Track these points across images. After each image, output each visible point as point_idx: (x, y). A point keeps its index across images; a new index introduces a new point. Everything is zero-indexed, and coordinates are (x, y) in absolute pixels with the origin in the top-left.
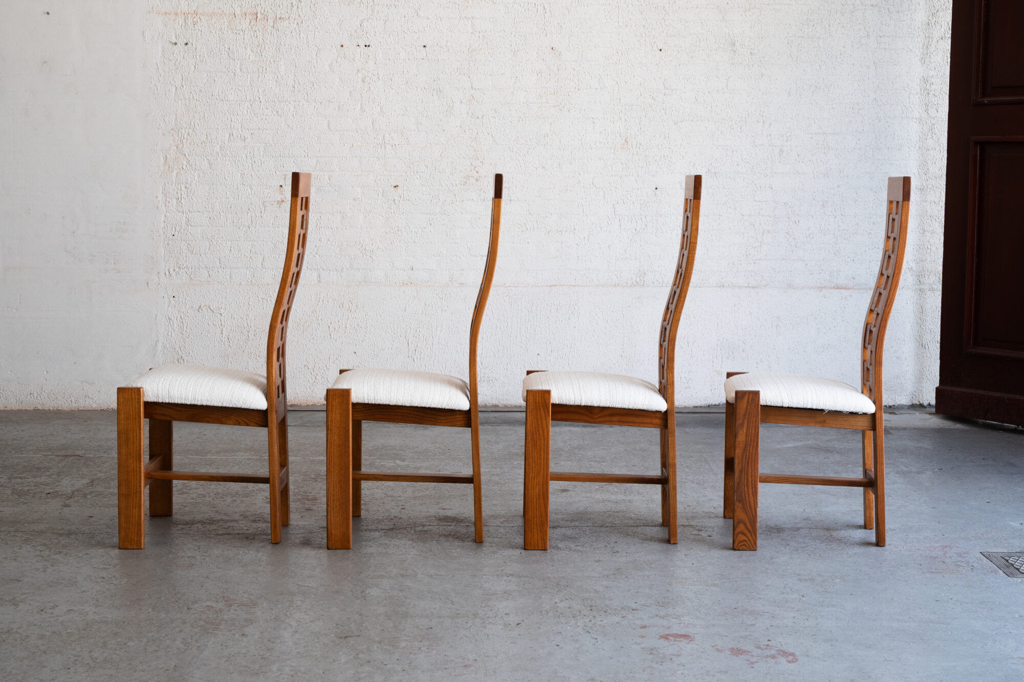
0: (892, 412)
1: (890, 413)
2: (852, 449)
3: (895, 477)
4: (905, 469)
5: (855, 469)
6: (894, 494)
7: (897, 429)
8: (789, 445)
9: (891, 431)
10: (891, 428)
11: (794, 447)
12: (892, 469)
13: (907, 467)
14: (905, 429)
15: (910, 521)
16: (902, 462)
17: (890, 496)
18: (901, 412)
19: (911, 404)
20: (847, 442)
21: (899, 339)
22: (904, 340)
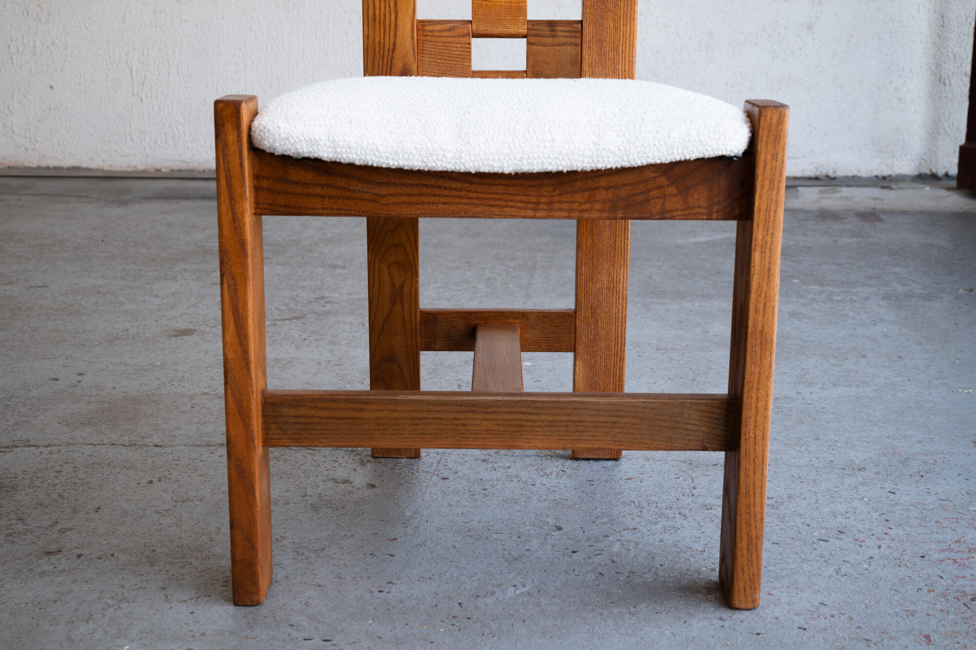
0: (885, 185)
1: (883, 187)
2: (808, 247)
3: (879, 306)
4: (901, 289)
5: (804, 288)
6: (872, 350)
7: (892, 213)
8: (701, 239)
9: (882, 216)
10: (883, 212)
11: (707, 243)
12: (875, 289)
13: (904, 285)
14: (905, 213)
15: (905, 437)
16: (896, 273)
17: (864, 357)
18: (901, 185)
19: (917, 173)
20: (805, 234)
21: (903, 69)
22: (911, 71)
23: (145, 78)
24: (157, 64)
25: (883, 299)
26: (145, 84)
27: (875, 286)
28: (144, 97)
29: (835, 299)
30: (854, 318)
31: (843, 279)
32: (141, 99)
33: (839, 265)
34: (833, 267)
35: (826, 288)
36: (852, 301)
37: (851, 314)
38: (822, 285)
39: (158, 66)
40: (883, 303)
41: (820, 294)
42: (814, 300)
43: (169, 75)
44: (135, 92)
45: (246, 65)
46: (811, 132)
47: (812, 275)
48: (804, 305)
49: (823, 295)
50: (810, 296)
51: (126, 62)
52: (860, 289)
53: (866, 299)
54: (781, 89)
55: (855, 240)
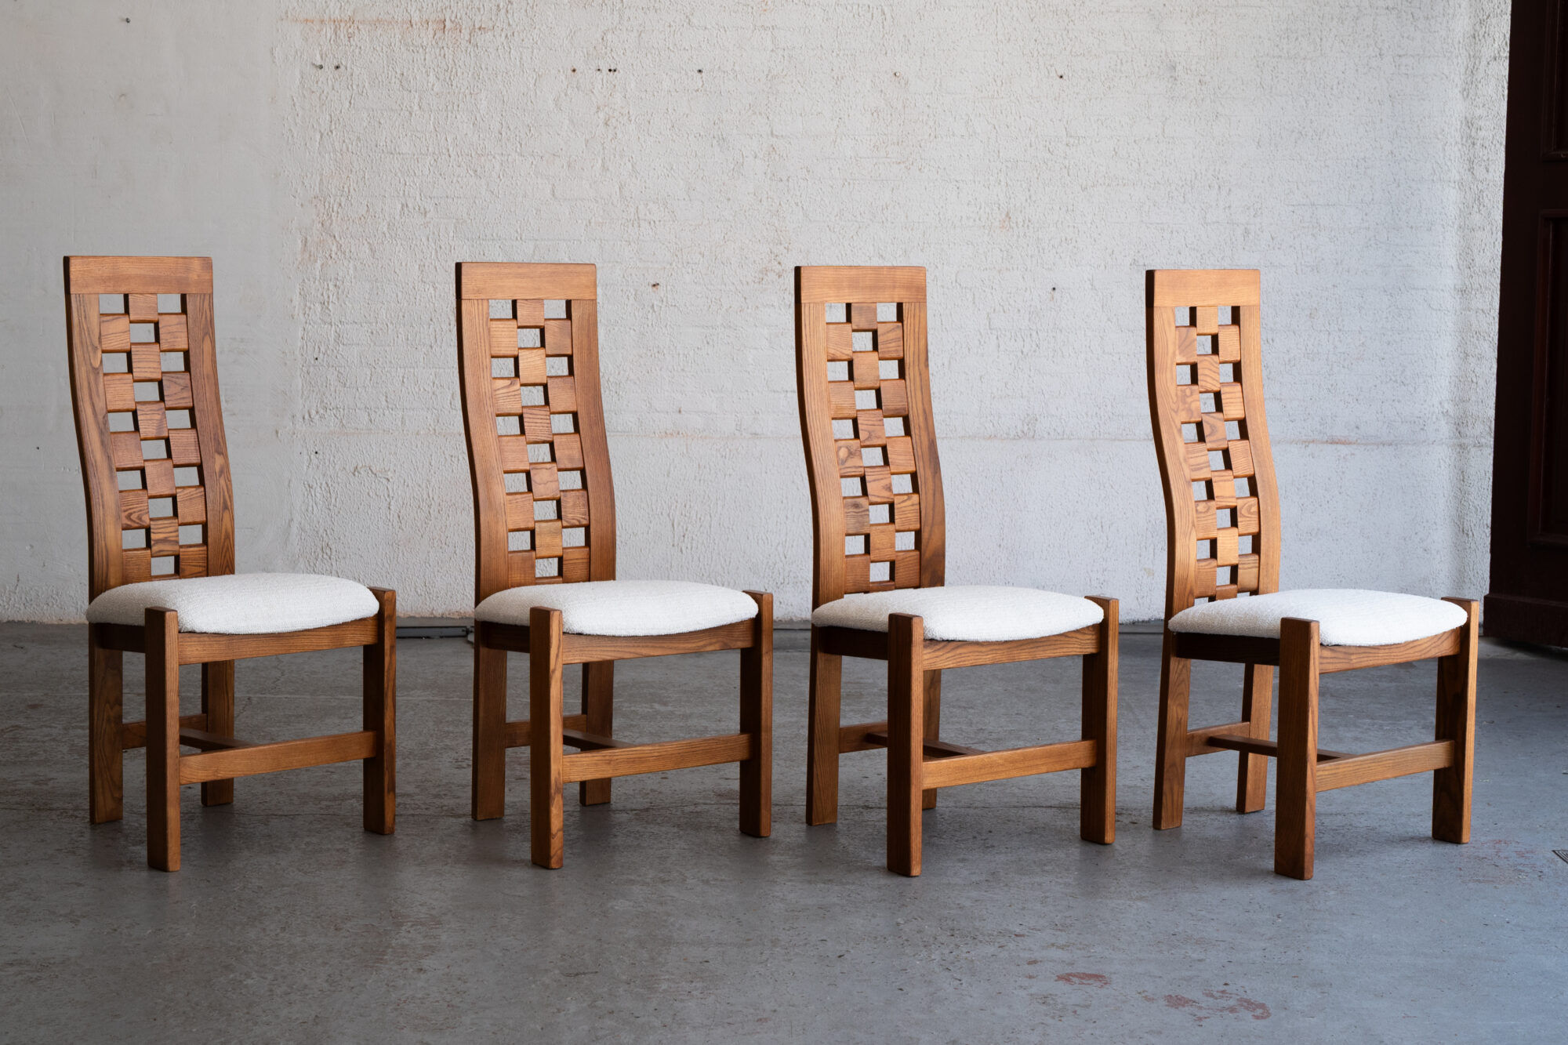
21: (1427, 521)
22: (1435, 523)
23: (686, 530)
24: (699, 516)
25: (1423, 728)
26: (686, 536)
27: (1415, 719)
28: (684, 549)
29: (1385, 728)
30: (1401, 741)
31: (1389, 714)
32: (681, 551)
33: (1383, 704)
34: (1379, 706)
35: (1376, 721)
36: (1399, 730)
37: (1399, 738)
38: (1372, 719)
39: (700, 519)
40: (1424, 731)
41: (1373, 725)
42: (1369, 729)
43: (710, 527)
44: (676, 544)
45: (787, 517)
46: (1341, 581)
47: (1363, 712)
48: (1362, 732)
49: (1375, 726)
50: (1365, 727)
51: (669, 515)
52: (1403, 722)
53: (1410, 728)
54: (1310, 540)
55: (1394, 684)
